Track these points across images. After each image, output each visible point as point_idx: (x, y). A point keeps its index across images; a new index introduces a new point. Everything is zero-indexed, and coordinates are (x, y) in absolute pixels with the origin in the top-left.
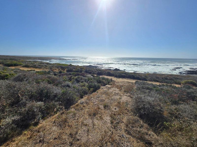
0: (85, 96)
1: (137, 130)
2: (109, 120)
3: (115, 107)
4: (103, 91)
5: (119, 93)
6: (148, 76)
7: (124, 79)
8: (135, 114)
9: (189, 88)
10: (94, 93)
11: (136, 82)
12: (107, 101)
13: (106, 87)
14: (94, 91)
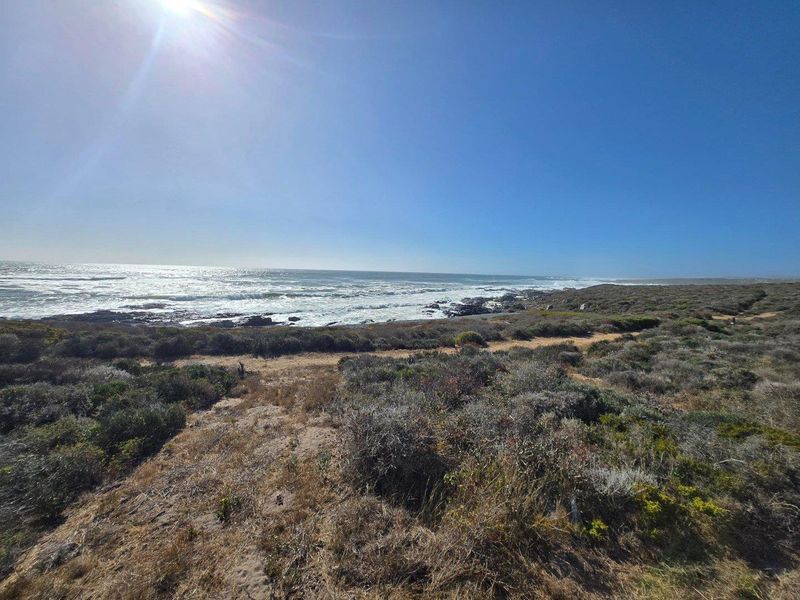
0: (85, 503)
1: (377, 549)
2: (257, 569)
3: (278, 493)
4: (206, 433)
5: (283, 423)
6: (374, 334)
7: (296, 357)
8: (359, 486)
9: (472, 353)
10: (147, 466)
11: (342, 361)
12: (231, 478)
13: (218, 410)
14: (148, 451)
